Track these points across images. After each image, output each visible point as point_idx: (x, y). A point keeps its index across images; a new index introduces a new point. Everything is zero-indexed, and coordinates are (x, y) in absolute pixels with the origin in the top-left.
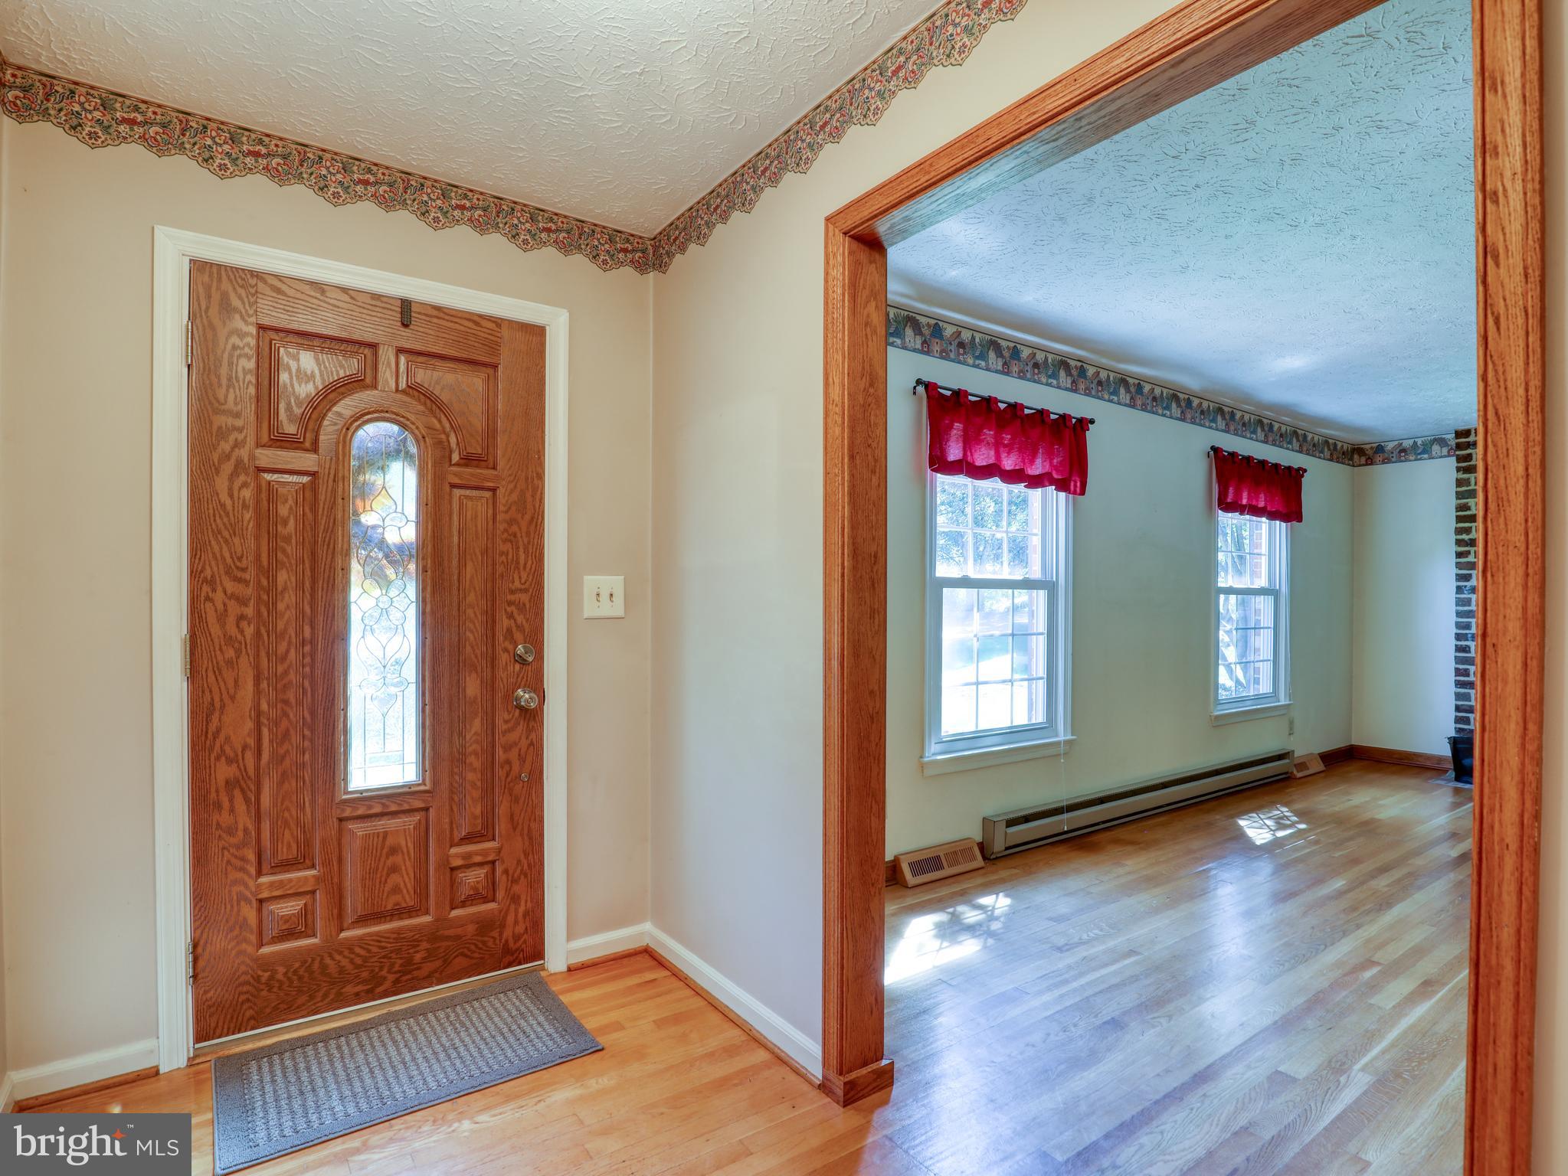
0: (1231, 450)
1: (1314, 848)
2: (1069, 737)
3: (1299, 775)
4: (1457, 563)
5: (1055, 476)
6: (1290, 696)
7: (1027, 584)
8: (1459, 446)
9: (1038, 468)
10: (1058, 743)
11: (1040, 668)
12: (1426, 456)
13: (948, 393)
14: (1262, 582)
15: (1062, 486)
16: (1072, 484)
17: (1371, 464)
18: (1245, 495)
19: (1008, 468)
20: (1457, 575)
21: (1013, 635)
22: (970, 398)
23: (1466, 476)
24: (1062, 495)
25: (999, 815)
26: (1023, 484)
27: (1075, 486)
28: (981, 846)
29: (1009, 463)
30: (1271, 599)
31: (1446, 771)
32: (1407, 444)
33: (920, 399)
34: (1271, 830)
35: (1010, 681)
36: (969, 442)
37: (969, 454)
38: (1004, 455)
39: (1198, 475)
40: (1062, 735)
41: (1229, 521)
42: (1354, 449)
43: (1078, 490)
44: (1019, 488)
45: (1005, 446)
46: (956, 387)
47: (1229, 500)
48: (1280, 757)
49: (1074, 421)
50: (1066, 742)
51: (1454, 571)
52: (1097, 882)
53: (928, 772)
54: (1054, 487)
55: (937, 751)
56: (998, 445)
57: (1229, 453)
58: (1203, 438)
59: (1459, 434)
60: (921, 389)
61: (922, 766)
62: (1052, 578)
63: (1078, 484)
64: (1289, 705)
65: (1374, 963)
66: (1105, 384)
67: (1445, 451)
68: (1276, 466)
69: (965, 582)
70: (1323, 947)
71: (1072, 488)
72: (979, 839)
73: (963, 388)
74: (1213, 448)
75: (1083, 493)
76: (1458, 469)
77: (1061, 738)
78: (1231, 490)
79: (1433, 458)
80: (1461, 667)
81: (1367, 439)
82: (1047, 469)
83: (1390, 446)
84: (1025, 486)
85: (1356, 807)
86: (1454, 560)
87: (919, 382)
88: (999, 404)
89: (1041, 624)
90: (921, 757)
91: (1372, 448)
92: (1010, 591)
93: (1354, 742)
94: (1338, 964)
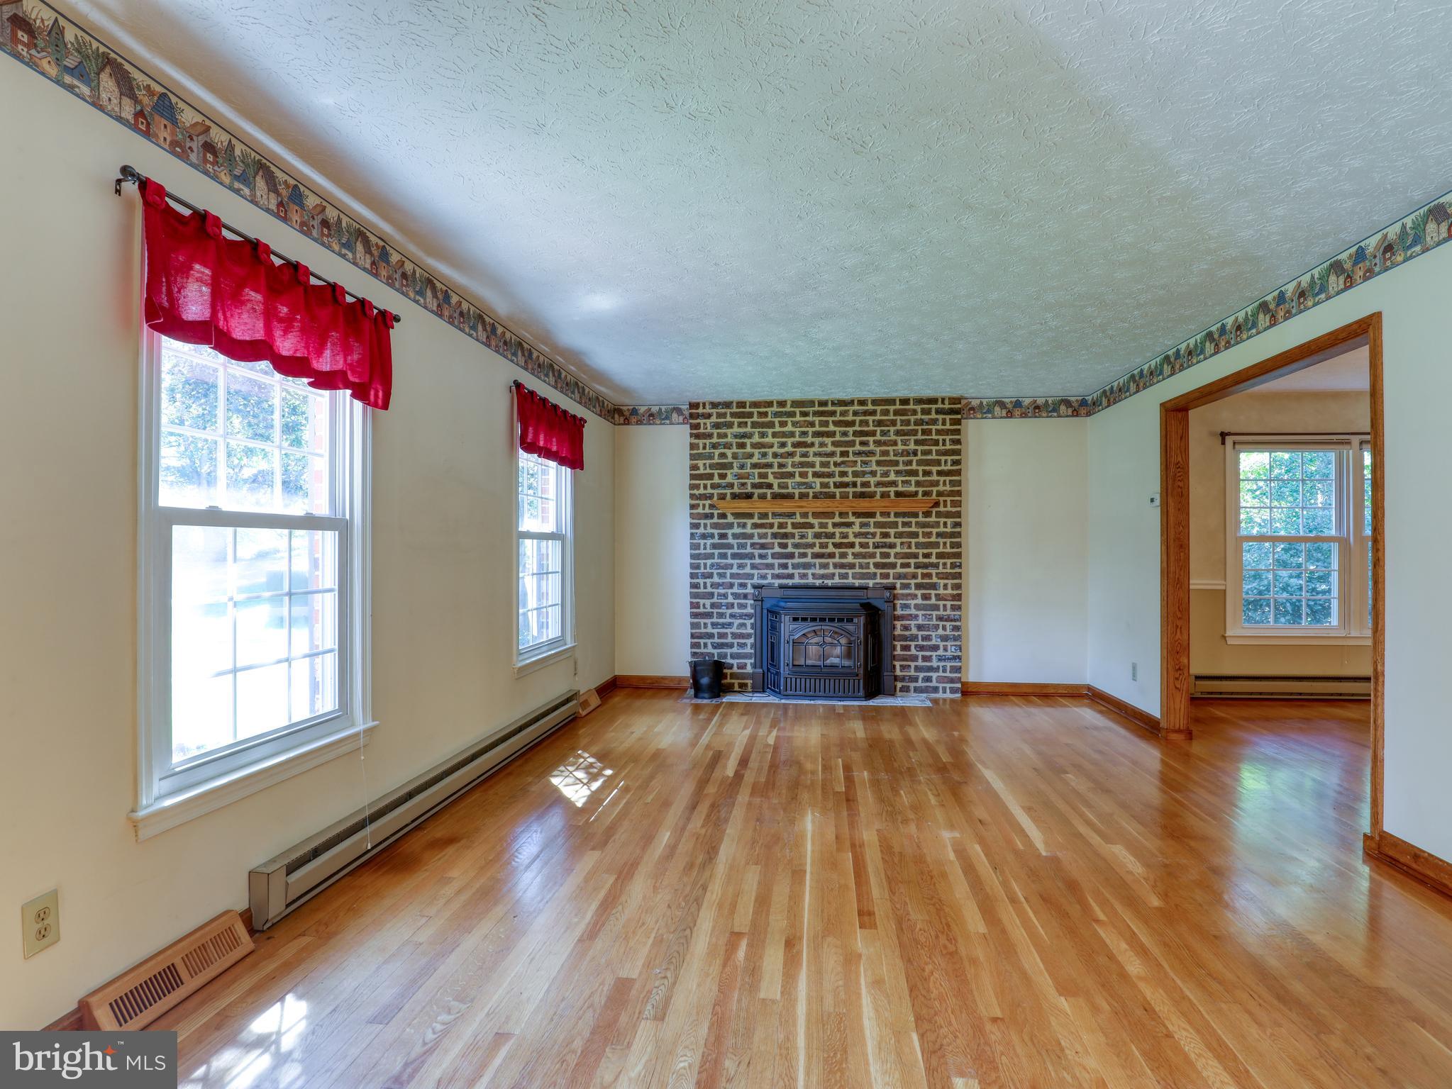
0: (531, 388)
1: (628, 796)
2: (371, 724)
3: (584, 713)
4: (691, 514)
5: (352, 378)
6: (575, 638)
7: (310, 522)
8: (692, 416)
9: (325, 363)
10: (357, 735)
11: (329, 638)
12: (668, 422)
13: (186, 212)
14: (550, 528)
15: (360, 393)
16: (372, 393)
17: (628, 424)
18: (542, 437)
19: (284, 353)
20: (691, 524)
21: (290, 594)
22: (225, 233)
23: (696, 441)
24: (358, 405)
25: (273, 861)
26: (305, 380)
27: (376, 396)
28: (247, 917)
29: (287, 345)
30: (558, 543)
31: (685, 690)
32: (655, 409)
33: (129, 205)
34: (585, 784)
35: (287, 660)
36: (223, 297)
37: (220, 315)
38: (278, 333)
39: (501, 408)
40: (361, 723)
41: (528, 461)
42: (615, 409)
43: (380, 402)
44: (300, 385)
45: (281, 320)
46: (201, 206)
47: (529, 441)
48: (568, 701)
49: (375, 311)
50: (366, 731)
51: (689, 520)
52: (424, 920)
53: (144, 833)
54: (349, 392)
55: (162, 792)
56: (269, 316)
57: (529, 391)
58: (506, 371)
59: (694, 406)
60: (131, 188)
61: (135, 825)
62: (344, 514)
63: (380, 394)
64: (574, 647)
65: (739, 935)
66: (410, 279)
67: (681, 418)
68: (565, 412)
69: (213, 517)
70: (688, 931)
71: (372, 398)
72: (242, 905)
73: (214, 212)
74: (515, 382)
75: (385, 406)
76: (691, 435)
77: (360, 727)
78: (531, 430)
79: (673, 424)
80: (695, 601)
81: (627, 401)
82: (340, 365)
83: (642, 409)
84: (311, 384)
85: (640, 739)
86: (688, 511)
87: (127, 171)
88: (272, 257)
89: (329, 578)
90: (133, 811)
91: (628, 410)
92: (286, 531)
93: (617, 673)
94: (712, 952)
